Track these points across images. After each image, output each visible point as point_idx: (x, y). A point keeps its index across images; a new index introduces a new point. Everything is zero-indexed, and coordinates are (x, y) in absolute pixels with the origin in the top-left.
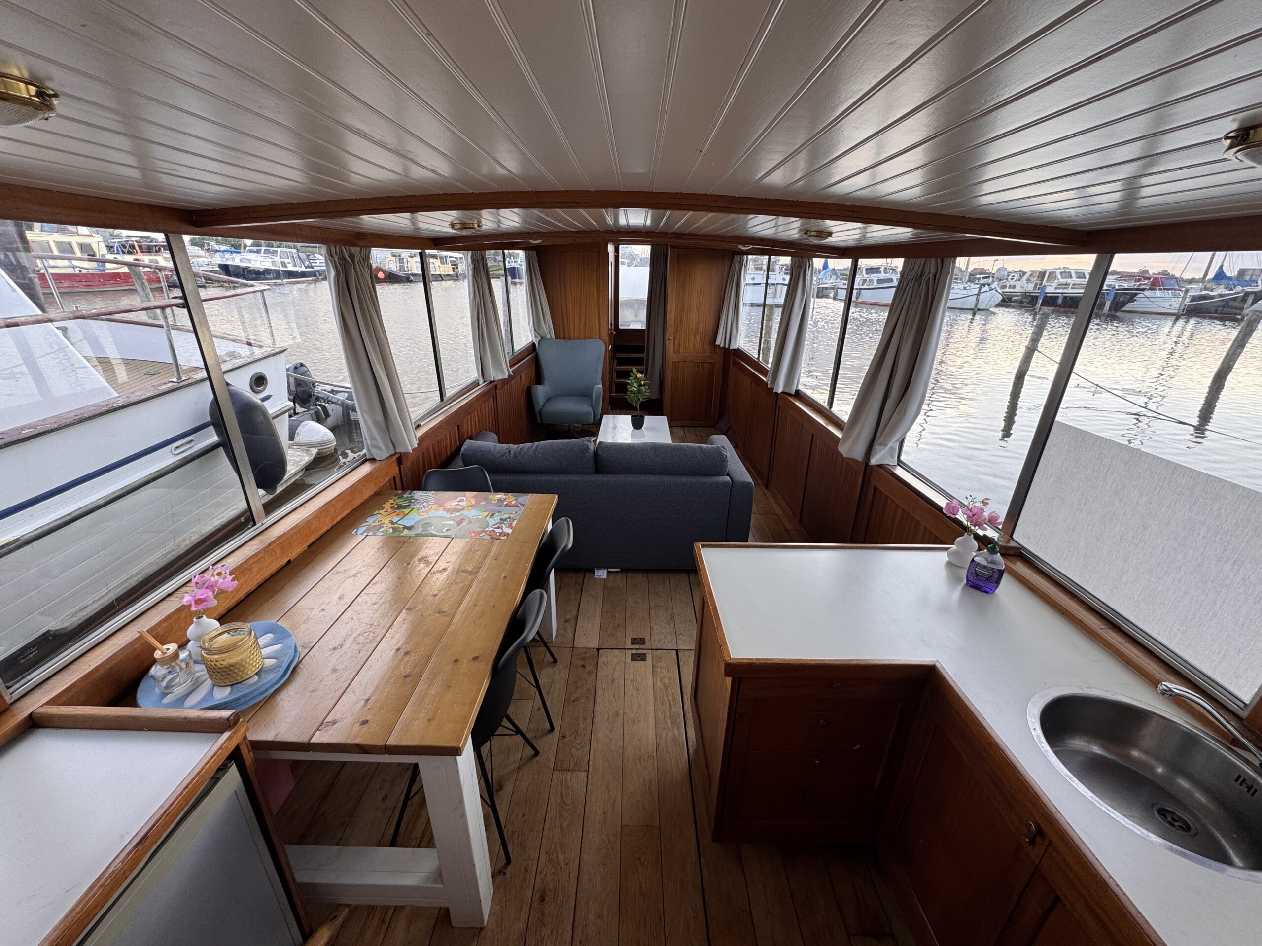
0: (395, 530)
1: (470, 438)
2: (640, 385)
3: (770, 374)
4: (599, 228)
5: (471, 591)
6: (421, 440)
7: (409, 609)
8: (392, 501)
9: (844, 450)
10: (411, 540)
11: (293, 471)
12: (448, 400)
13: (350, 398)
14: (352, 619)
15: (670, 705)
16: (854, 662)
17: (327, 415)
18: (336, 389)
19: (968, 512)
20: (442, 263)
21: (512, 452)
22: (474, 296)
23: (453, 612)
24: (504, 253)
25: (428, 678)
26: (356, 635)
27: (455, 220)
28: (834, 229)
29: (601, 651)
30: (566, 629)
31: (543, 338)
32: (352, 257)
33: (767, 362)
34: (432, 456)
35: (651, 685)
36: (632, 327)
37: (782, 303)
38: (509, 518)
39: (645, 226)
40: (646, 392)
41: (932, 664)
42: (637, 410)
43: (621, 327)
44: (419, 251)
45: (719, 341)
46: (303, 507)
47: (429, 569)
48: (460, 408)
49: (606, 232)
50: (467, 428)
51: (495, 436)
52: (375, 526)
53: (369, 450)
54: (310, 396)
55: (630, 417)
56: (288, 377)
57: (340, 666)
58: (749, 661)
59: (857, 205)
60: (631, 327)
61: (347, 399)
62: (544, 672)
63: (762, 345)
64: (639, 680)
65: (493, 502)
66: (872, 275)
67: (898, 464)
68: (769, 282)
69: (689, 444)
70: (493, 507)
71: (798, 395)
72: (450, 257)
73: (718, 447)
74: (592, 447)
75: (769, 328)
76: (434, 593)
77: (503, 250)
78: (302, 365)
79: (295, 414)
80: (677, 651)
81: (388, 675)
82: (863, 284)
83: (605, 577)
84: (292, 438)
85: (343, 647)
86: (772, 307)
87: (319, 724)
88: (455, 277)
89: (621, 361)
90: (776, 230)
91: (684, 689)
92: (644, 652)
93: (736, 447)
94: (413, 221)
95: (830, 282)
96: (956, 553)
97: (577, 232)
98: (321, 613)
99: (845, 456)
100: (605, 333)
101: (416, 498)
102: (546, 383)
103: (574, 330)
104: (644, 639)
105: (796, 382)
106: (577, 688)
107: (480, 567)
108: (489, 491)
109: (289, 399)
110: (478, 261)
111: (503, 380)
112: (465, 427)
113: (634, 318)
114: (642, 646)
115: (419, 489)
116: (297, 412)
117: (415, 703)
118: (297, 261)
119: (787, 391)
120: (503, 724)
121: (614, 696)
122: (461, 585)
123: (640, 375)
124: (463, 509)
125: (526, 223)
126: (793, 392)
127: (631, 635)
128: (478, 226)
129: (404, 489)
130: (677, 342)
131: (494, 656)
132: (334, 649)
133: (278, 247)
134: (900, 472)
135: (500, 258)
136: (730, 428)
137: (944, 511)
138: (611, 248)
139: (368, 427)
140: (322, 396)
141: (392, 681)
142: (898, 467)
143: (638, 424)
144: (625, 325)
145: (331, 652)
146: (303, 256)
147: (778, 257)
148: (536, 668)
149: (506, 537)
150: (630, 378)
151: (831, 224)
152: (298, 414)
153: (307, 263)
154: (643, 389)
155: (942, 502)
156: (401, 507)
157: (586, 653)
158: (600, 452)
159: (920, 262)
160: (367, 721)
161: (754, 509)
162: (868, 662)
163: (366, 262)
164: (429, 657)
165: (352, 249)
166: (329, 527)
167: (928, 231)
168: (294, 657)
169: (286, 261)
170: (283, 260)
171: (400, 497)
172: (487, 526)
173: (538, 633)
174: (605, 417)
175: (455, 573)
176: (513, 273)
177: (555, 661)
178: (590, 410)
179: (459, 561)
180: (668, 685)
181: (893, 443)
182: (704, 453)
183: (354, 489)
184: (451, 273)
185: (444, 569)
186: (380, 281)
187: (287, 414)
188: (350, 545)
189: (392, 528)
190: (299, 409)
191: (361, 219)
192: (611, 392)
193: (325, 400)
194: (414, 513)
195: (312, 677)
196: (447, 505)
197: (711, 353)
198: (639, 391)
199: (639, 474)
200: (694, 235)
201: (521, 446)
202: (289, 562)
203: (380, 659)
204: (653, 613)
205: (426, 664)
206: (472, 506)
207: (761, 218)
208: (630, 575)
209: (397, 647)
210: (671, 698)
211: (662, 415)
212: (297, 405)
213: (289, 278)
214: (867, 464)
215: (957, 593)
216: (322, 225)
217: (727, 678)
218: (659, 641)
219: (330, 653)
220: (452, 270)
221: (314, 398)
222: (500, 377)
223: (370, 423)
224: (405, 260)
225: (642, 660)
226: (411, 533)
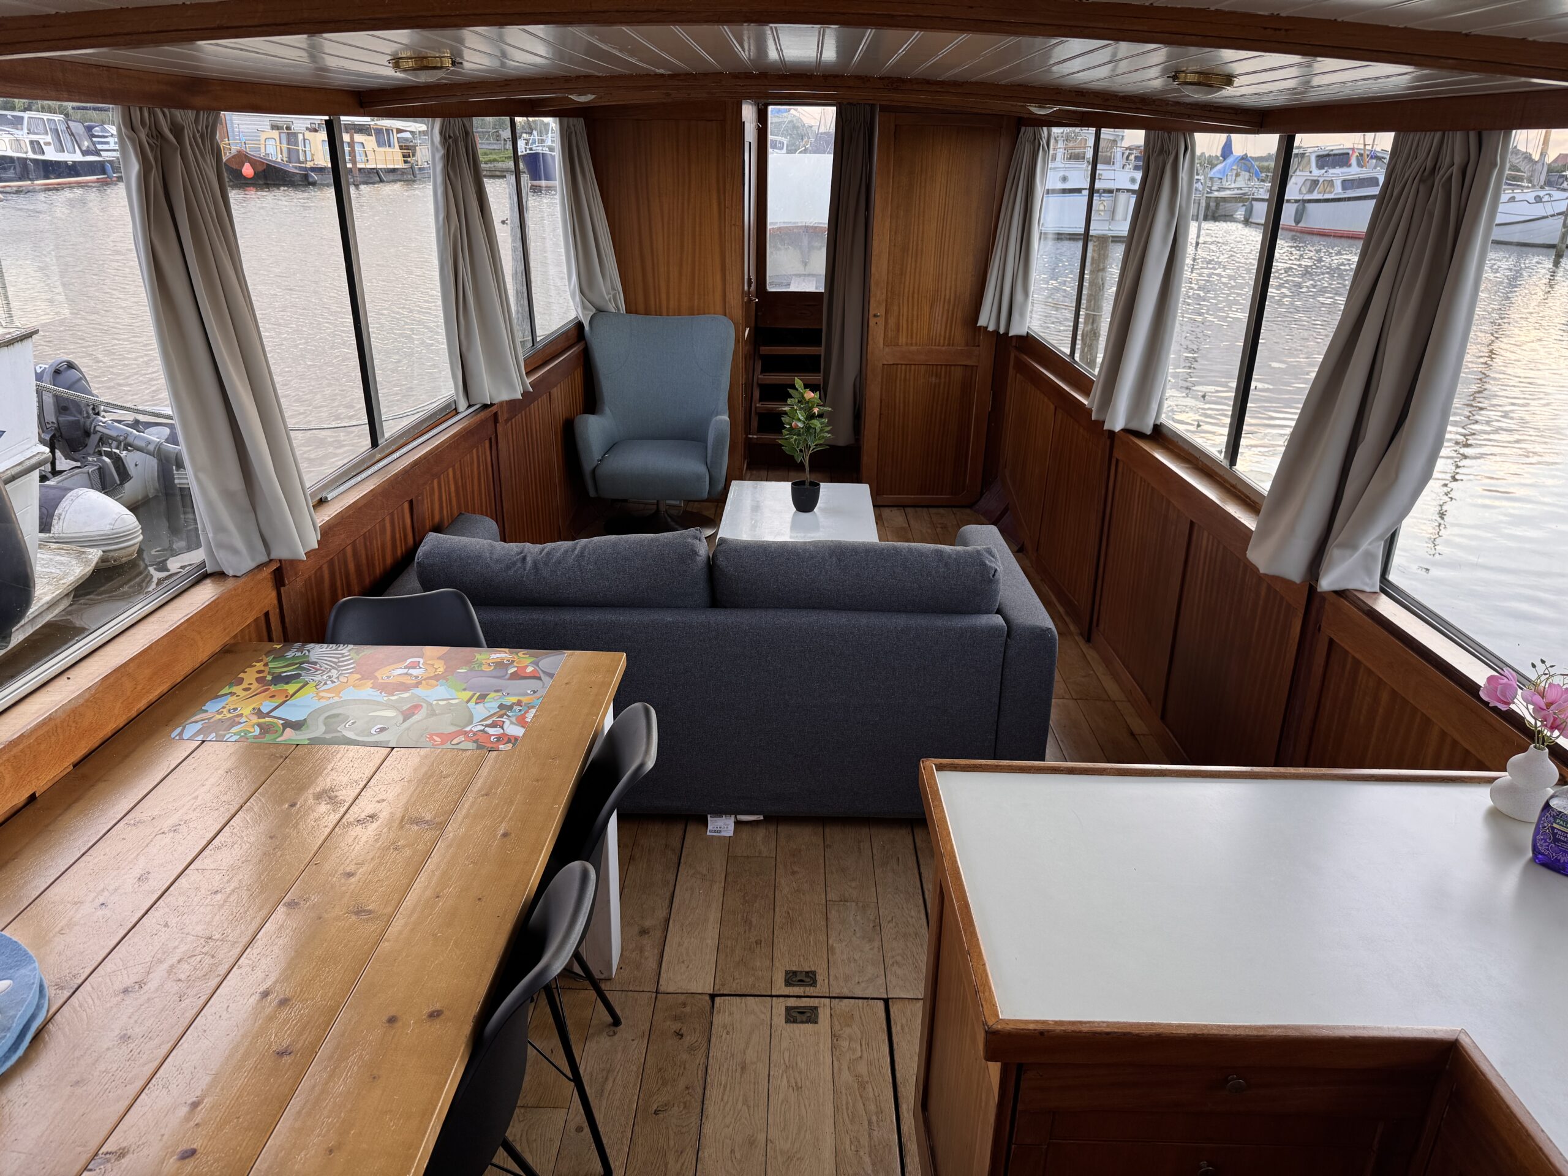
0: (265, 729)
1: (438, 529)
2: (811, 417)
3: (1097, 391)
4: (718, 67)
5: (431, 864)
6: (327, 532)
7: (292, 905)
8: (259, 666)
9: (1260, 557)
10: (299, 752)
11: (48, 598)
12: (387, 446)
13: (173, 439)
14: (166, 925)
15: (870, 1122)
16: (1276, 1032)
17: (124, 475)
18: (142, 418)
19: (1538, 698)
20: (380, 144)
21: (529, 559)
22: (448, 217)
23: (389, 909)
24: (513, 124)
25: (331, 1058)
26: (174, 960)
27: (403, 49)
28: (1237, 68)
29: (718, 1000)
30: (641, 950)
31: (600, 311)
32: (177, 130)
33: (1092, 363)
34: (352, 566)
35: (829, 1077)
36: (796, 287)
37: (1125, 233)
38: (519, 703)
39: (819, 62)
40: (823, 433)
41: (1450, 1037)
42: (804, 469)
43: (770, 288)
44: (327, 118)
45: (986, 319)
46: (64, 677)
47: (338, 816)
48: (416, 463)
49: (736, 76)
50: (431, 506)
51: (492, 525)
52: (221, 721)
53: (211, 553)
54: (87, 434)
55: (787, 486)
56: (39, 392)
57: (137, 1030)
58: (1039, 1027)
59: (1283, 14)
60: (793, 288)
61: (167, 441)
62: (592, 1046)
63: (1081, 326)
64: (802, 1065)
65: (485, 668)
66: (1331, 171)
67: (1383, 591)
68: (1098, 185)
69: (913, 544)
70: (484, 680)
71: (1160, 435)
72: (399, 131)
73: (978, 552)
74: (703, 549)
75: (1098, 288)
76: (348, 870)
77: (512, 115)
78: (70, 366)
79: (55, 473)
80: (886, 1001)
81: (241, 1051)
82: (1311, 191)
83: (731, 834)
84: (45, 525)
85: (145, 988)
86: (1103, 240)
87: (89, 1155)
88: (407, 175)
89: (771, 364)
90: (1113, 70)
91: (901, 1089)
92: (814, 1002)
93: (1019, 550)
94: (314, 53)
95: (1237, 184)
96: (1510, 790)
97: (672, 76)
98: (100, 913)
99: (1262, 571)
100: (735, 301)
101: (313, 658)
102: (607, 410)
103: (668, 293)
104: (814, 973)
105: (1154, 406)
106: (664, 1084)
107: (452, 812)
108: (477, 644)
109: (42, 441)
110: (456, 141)
111: (512, 403)
112: (426, 505)
113: (800, 269)
114: (810, 991)
115: (321, 639)
116: (58, 468)
117: (299, 1112)
118: (66, 139)
119: (1134, 426)
120: (495, 1160)
121: (745, 1101)
122: (408, 852)
123: (809, 395)
124: (417, 685)
125: (562, 59)
126: (1148, 430)
127: (784, 963)
128: (453, 63)
129: (288, 639)
130: (892, 321)
131: (476, 1009)
132: (126, 991)
133: (25, 110)
134: (1386, 607)
135: (506, 134)
136: (1006, 510)
137: (1482, 694)
138: (748, 112)
139: (210, 505)
140: (113, 433)
141: (251, 1062)
142: (1383, 597)
143: (805, 501)
144: (780, 285)
145: (119, 999)
146: (77, 128)
147: (1119, 132)
148: (573, 1038)
149: (510, 745)
150: (789, 401)
151: (1230, 57)
152: (61, 472)
153: (86, 144)
154: (817, 424)
155: (1477, 673)
156: (278, 679)
157: (684, 1005)
158: (721, 561)
159: (1429, 140)
160: (193, 1152)
161: (1059, 685)
162: (1308, 1033)
163: (208, 144)
164: (331, 1014)
165: (178, 114)
166: (121, 722)
167: (1444, 73)
168: (39, 1007)
169: (42, 139)
170: (34, 137)
171: (279, 656)
172: (470, 722)
173: (577, 956)
174: (735, 486)
175: (396, 825)
176: (535, 164)
177: (616, 1022)
178: (702, 469)
179: (403, 800)
180: (866, 1079)
181: (1372, 543)
182: (946, 564)
183: (176, 638)
184: (400, 165)
185: (372, 816)
186: (243, 183)
187: (36, 474)
188: (167, 763)
189: (259, 725)
190: (63, 463)
191: (199, 49)
192: (748, 431)
193: (120, 443)
194: (309, 691)
195: (77, 1054)
196: (382, 675)
197: (967, 345)
198: (808, 428)
199: (805, 608)
200: (928, 82)
201: (550, 546)
202: (32, 798)
203: (225, 1015)
204: (833, 915)
205: (328, 1025)
206: (437, 678)
207: (1076, 45)
208: (784, 830)
209: (262, 989)
210: (872, 1107)
211: (858, 480)
212: (58, 453)
213: (48, 178)
214: (1312, 590)
215: (1511, 878)
216: (112, 62)
217: (990, 1064)
218: (847, 978)
219: (115, 1000)
220: (401, 159)
221: (94, 439)
222: (504, 396)
223: (214, 494)
224: (300, 137)
225: (809, 1021)
226: (301, 737)
